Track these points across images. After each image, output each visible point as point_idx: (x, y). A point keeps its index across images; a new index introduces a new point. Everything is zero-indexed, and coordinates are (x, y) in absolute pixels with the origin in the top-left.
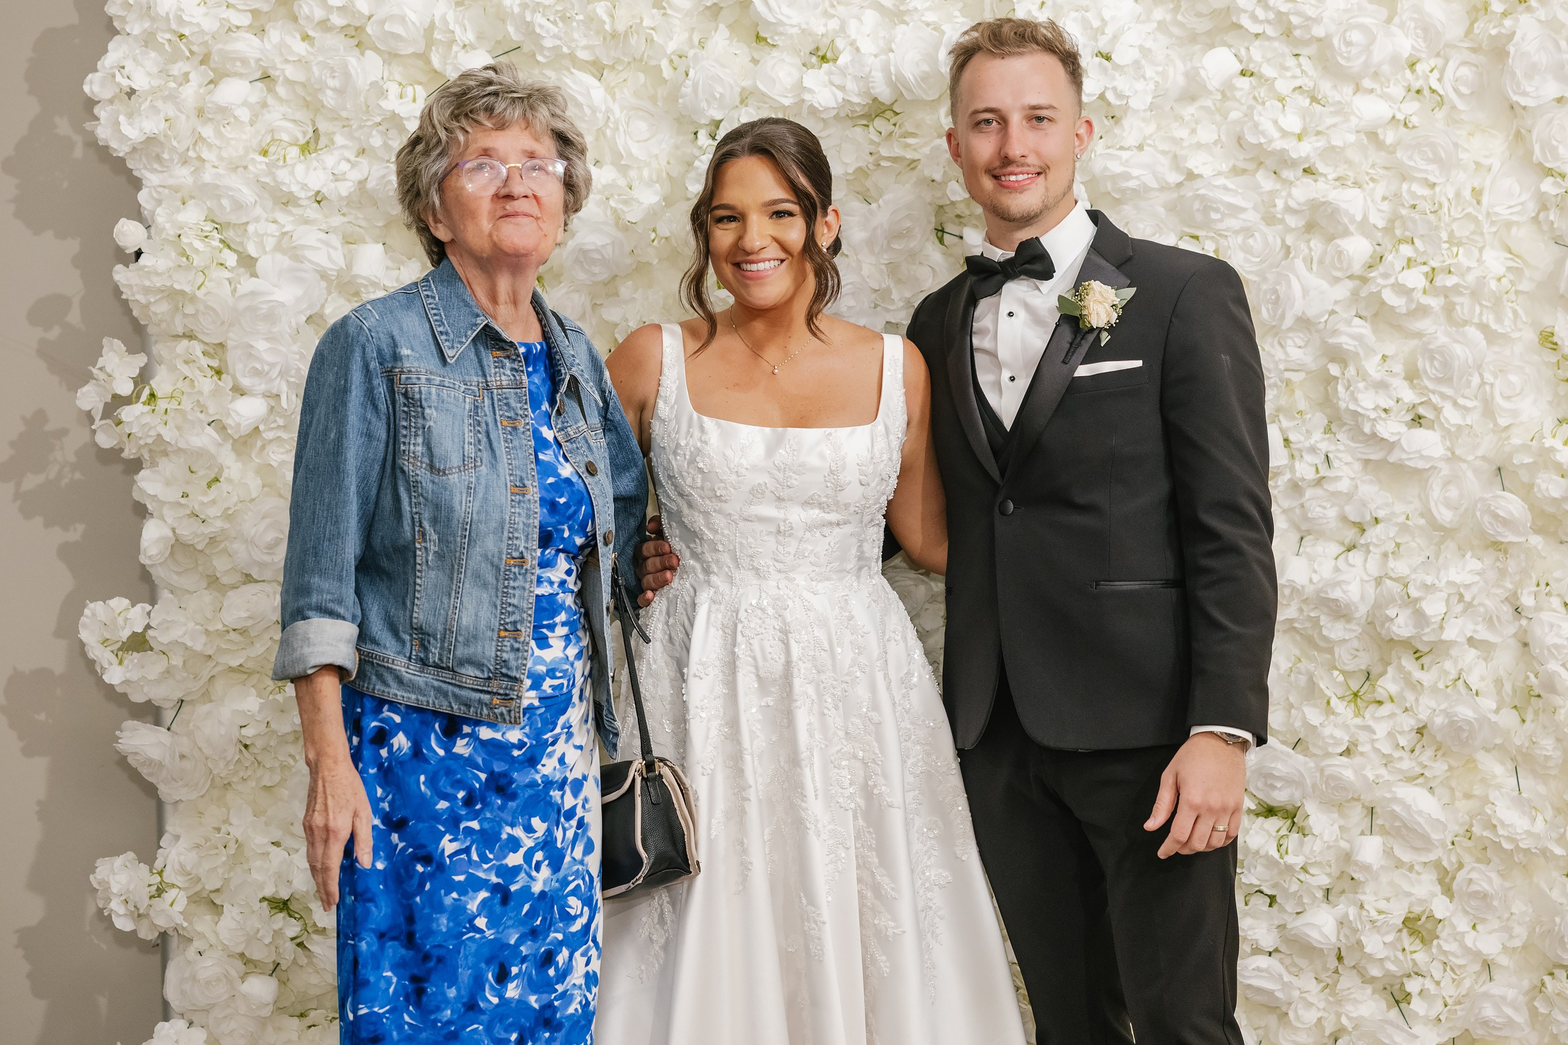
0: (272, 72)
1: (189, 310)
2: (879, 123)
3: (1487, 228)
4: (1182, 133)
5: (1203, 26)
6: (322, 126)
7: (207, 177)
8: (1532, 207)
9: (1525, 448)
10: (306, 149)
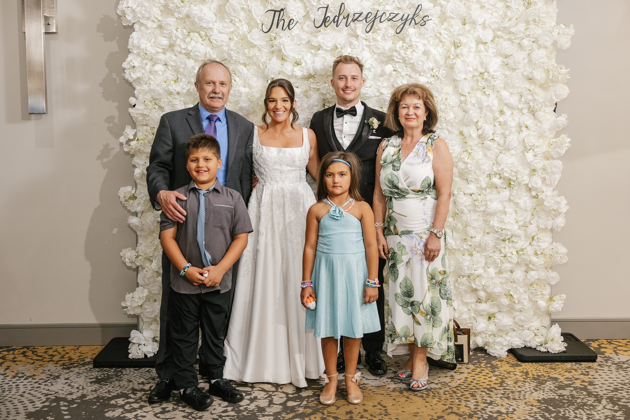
0: (167, 63)
1: (147, 119)
2: (311, 80)
3: (448, 107)
4: (380, 84)
5: (385, 59)
6: (179, 76)
7: (152, 87)
8: (458, 103)
9: (456, 157)
10: (175, 81)
